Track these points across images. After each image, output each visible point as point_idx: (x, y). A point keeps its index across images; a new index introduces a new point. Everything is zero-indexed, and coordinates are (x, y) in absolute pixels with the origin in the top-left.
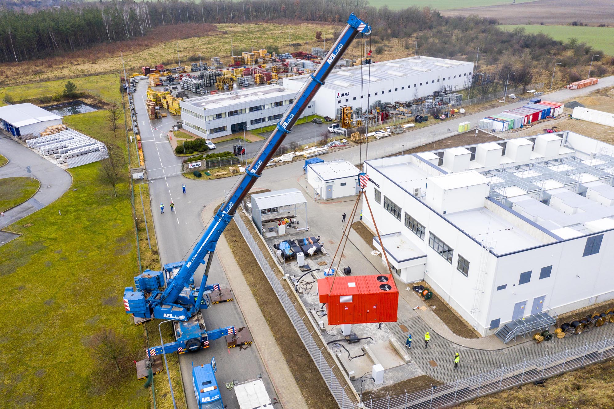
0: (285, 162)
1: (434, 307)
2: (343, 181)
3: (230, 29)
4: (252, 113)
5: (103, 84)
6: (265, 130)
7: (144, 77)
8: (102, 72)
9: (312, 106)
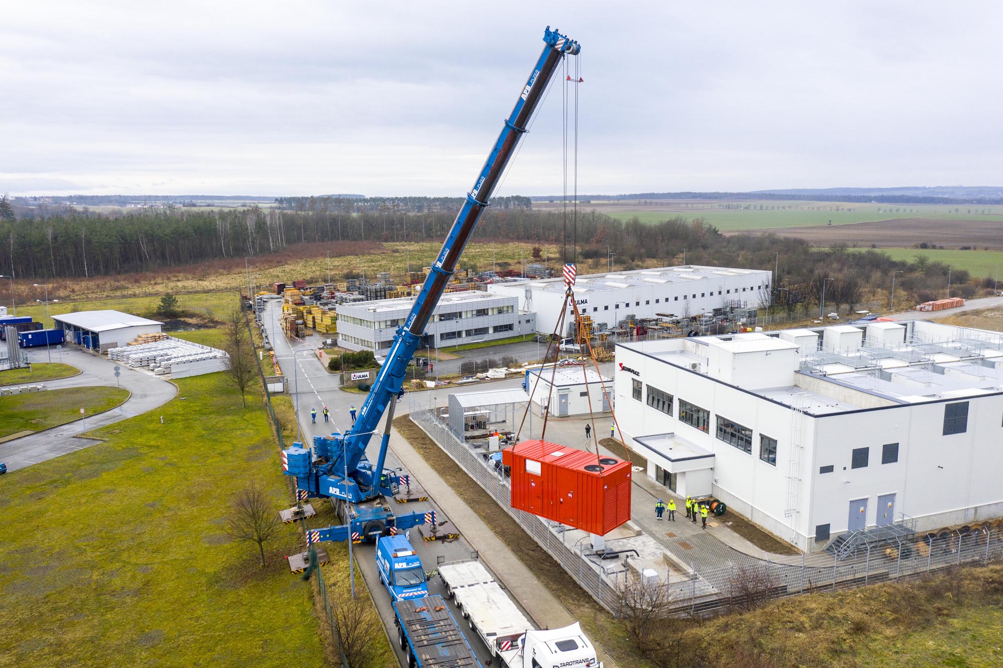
0: (494, 379)
1: (731, 523)
2: (583, 389)
3: (403, 248)
4: (443, 323)
5: (215, 302)
6: (461, 348)
7: (277, 296)
8: (214, 289)
9: (532, 320)
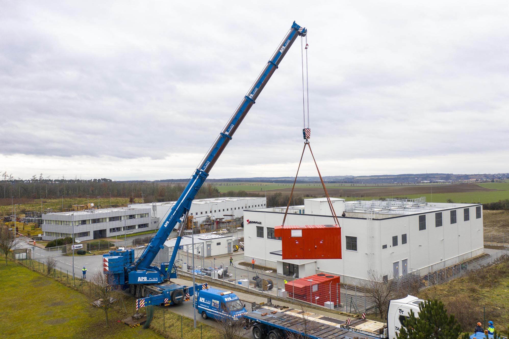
2: (218, 241)
3: (48, 201)
4: (111, 222)
6: (122, 236)
9: (157, 222)
